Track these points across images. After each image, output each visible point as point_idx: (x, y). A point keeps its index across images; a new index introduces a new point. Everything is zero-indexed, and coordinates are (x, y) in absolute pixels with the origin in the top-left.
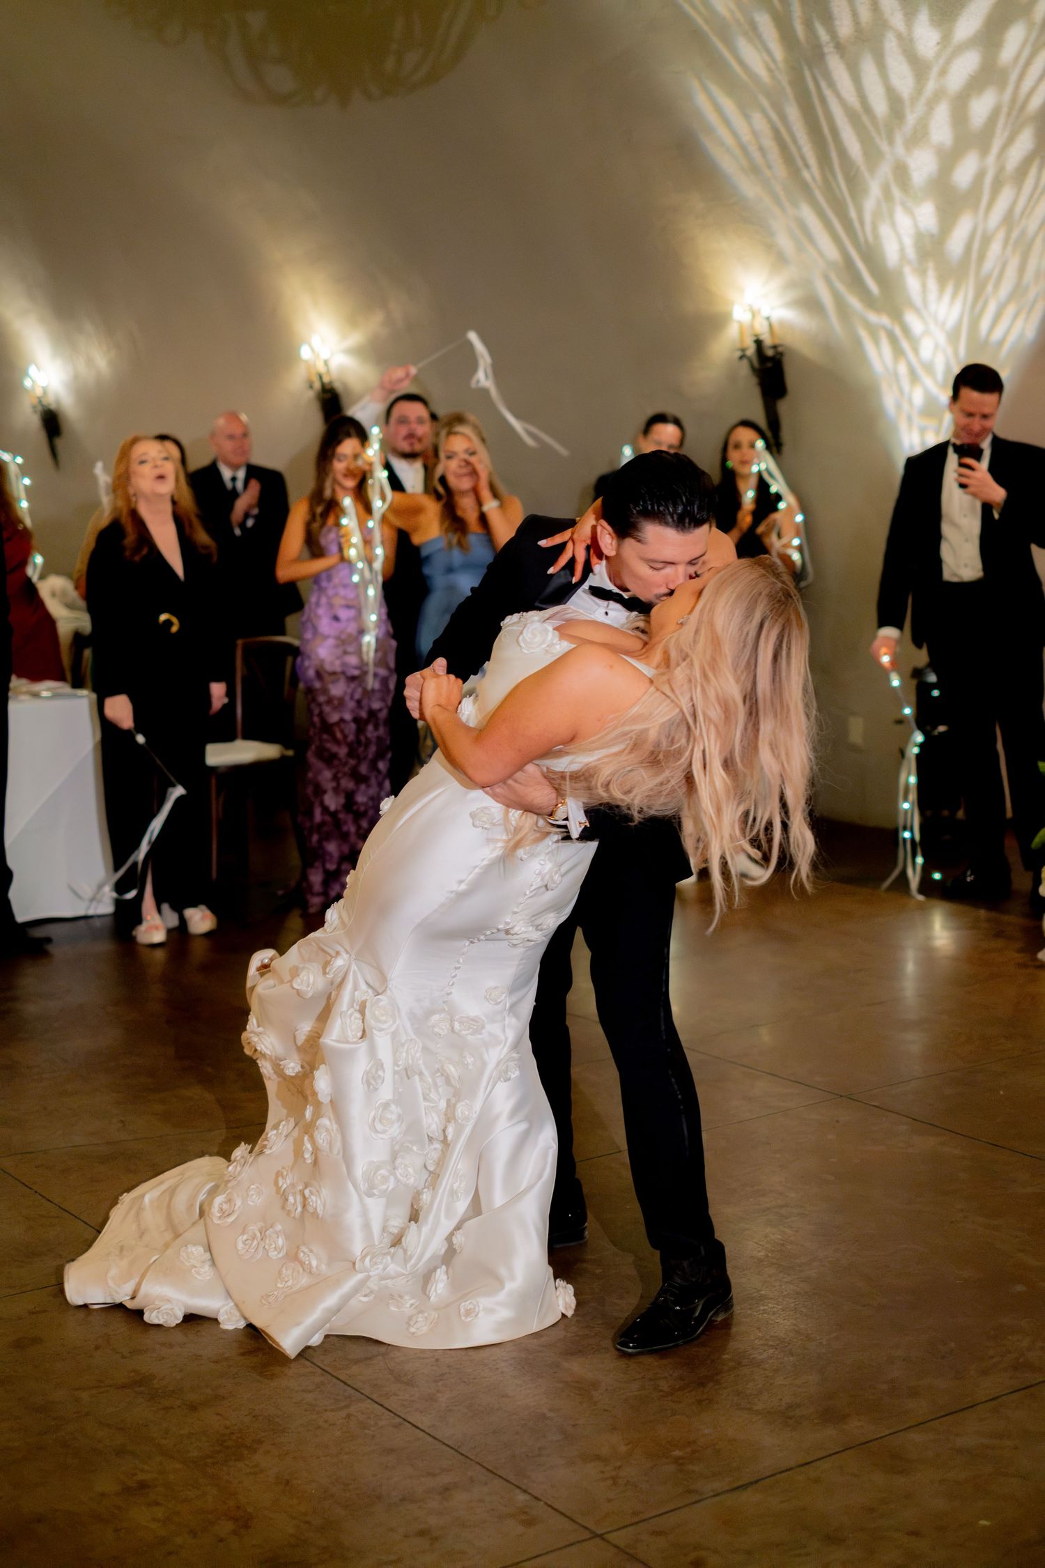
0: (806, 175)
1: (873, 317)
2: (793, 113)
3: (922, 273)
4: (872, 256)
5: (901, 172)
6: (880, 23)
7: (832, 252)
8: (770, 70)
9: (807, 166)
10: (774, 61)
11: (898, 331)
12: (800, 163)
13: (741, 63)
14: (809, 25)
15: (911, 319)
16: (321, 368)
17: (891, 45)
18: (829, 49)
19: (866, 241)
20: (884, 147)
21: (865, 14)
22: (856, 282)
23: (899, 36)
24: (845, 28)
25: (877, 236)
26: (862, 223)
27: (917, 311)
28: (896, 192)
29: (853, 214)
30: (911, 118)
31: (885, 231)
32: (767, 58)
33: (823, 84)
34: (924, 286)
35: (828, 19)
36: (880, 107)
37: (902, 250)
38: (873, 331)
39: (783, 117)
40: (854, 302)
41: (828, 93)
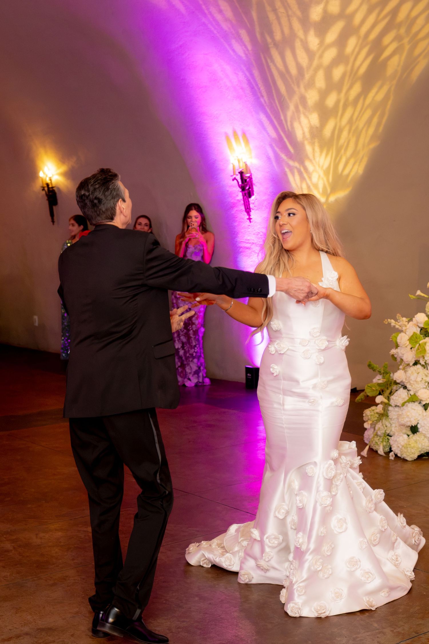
0: (262, 100)
1: (291, 163)
2: (256, 73)
3: (312, 144)
4: (291, 136)
5: (303, 100)
6: (293, 35)
7: (273, 134)
8: (246, 55)
9: (263, 96)
10: (248, 50)
11: (302, 169)
12: (259, 95)
13: (234, 51)
14: (262, 35)
15: (308, 164)
16: (49, 182)
17: (298, 44)
18: (271, 46)
19: (288, 130)
20: (296, 88)
21: (286, 31)
22: (284, 148)
23: (301, 40)
24: (278, 36)
25: (293, 128)
26: (286, 121)
27: (311, 161)
28: (301, 108)
29: (282, 118)
30: (307, 76)
31: (296, 125)
32: (245, 49)
33: (269, 61)
34: (314, 149)
35: (271, 33)
36: (294, 71)
37: (304, 133)
38: (291, 168)
39: (252, 75)
40: (283, 156)
41: (271, 64)
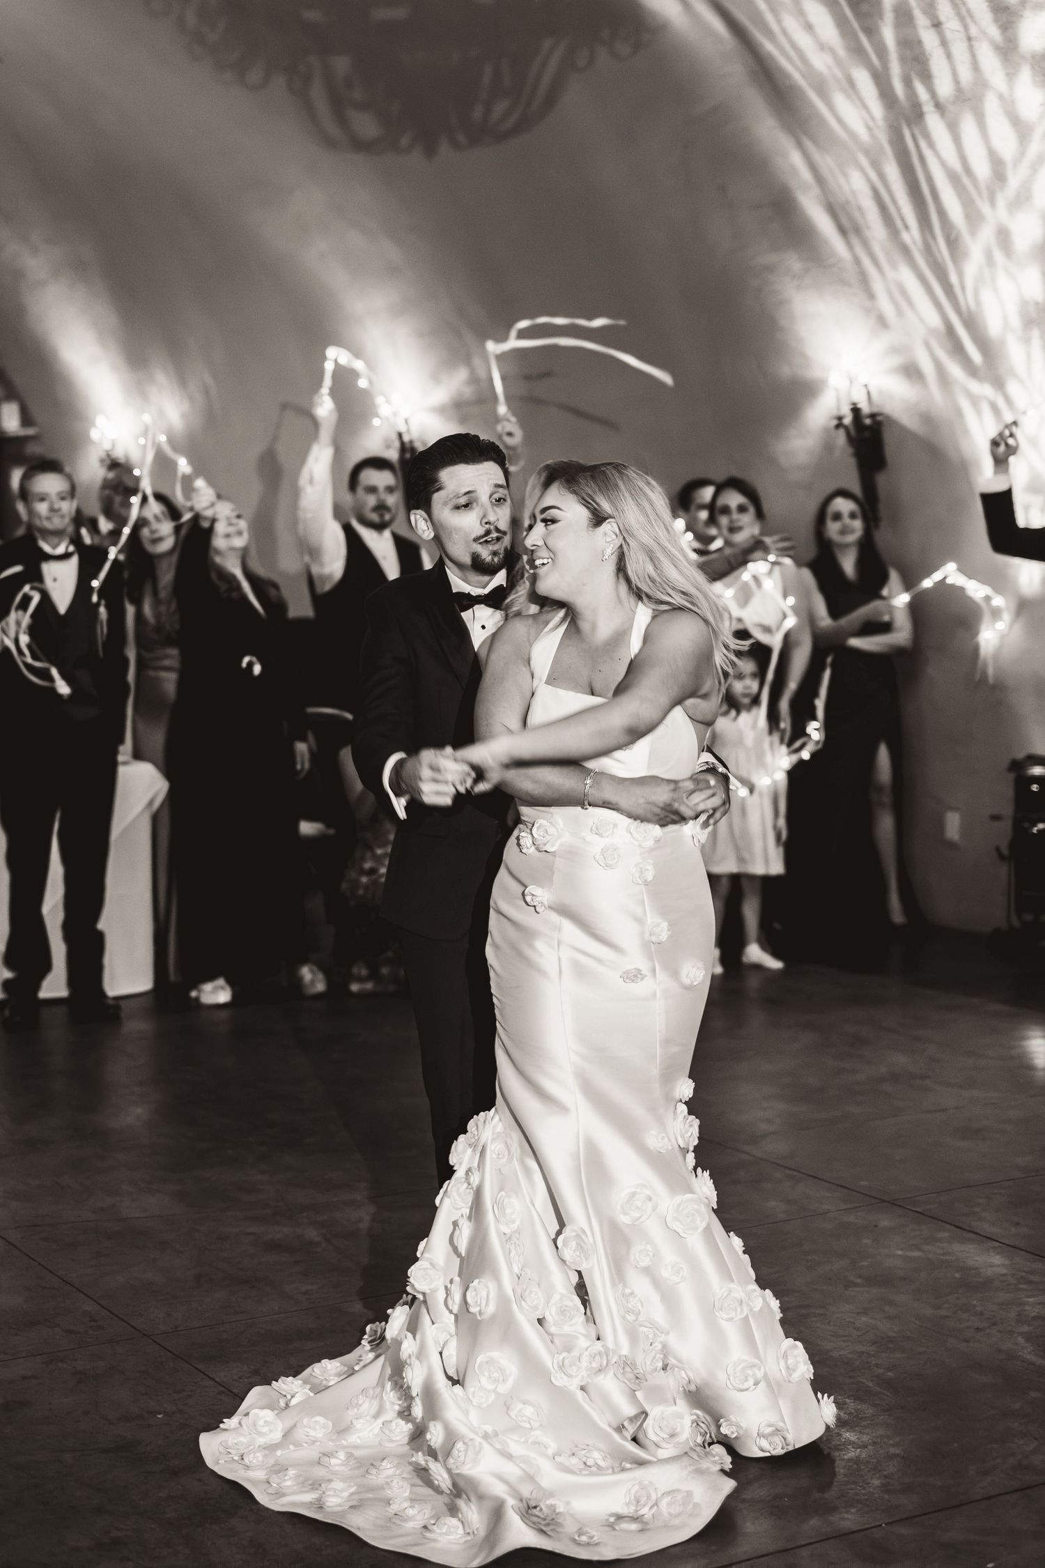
0: (905, 237)
1: (976, 387)
2: (893, 171)
3: (1027, 341)
4: (972, 323)
5: (1004, 237)
6: (981, 83)
7: (934, 320)
8: (869, 128)
9: (907, 227)
10: (873, 118)
11: (1001, 402)
12: (899, 223)
13: (840, 120)
14: (908, 83)
15: (1012, 387)
16: (403, 429)
17: (992, 105)
18: (928, 108)
19: (968, 307)
20: (985, 208)
21: (965, 74)
22: (957, 349)
23: (1001, 97)
24: (944, 87)
25: (978, 303)
26: (963, 288)
27: (1021, 381)
28: (998, 256)
29: (954, 279)
30: (1014, 181)
31: (987, 297)
32: (866, 115)
33: (923, 144)
34: (1029, 355)
35: (926, 77)
36: (982, 169)
37: (1005, 319)
38: (975, 401)
39: (882, 176)
40: (955, 370)
41: (927, 153)
